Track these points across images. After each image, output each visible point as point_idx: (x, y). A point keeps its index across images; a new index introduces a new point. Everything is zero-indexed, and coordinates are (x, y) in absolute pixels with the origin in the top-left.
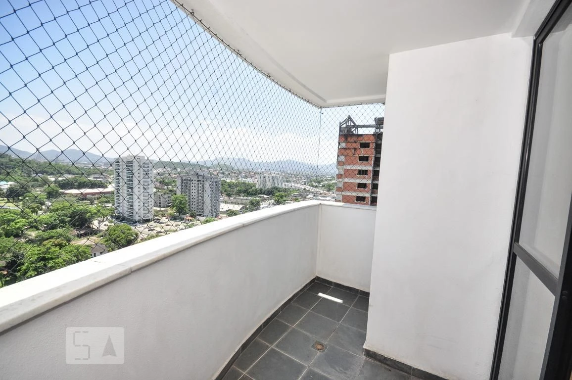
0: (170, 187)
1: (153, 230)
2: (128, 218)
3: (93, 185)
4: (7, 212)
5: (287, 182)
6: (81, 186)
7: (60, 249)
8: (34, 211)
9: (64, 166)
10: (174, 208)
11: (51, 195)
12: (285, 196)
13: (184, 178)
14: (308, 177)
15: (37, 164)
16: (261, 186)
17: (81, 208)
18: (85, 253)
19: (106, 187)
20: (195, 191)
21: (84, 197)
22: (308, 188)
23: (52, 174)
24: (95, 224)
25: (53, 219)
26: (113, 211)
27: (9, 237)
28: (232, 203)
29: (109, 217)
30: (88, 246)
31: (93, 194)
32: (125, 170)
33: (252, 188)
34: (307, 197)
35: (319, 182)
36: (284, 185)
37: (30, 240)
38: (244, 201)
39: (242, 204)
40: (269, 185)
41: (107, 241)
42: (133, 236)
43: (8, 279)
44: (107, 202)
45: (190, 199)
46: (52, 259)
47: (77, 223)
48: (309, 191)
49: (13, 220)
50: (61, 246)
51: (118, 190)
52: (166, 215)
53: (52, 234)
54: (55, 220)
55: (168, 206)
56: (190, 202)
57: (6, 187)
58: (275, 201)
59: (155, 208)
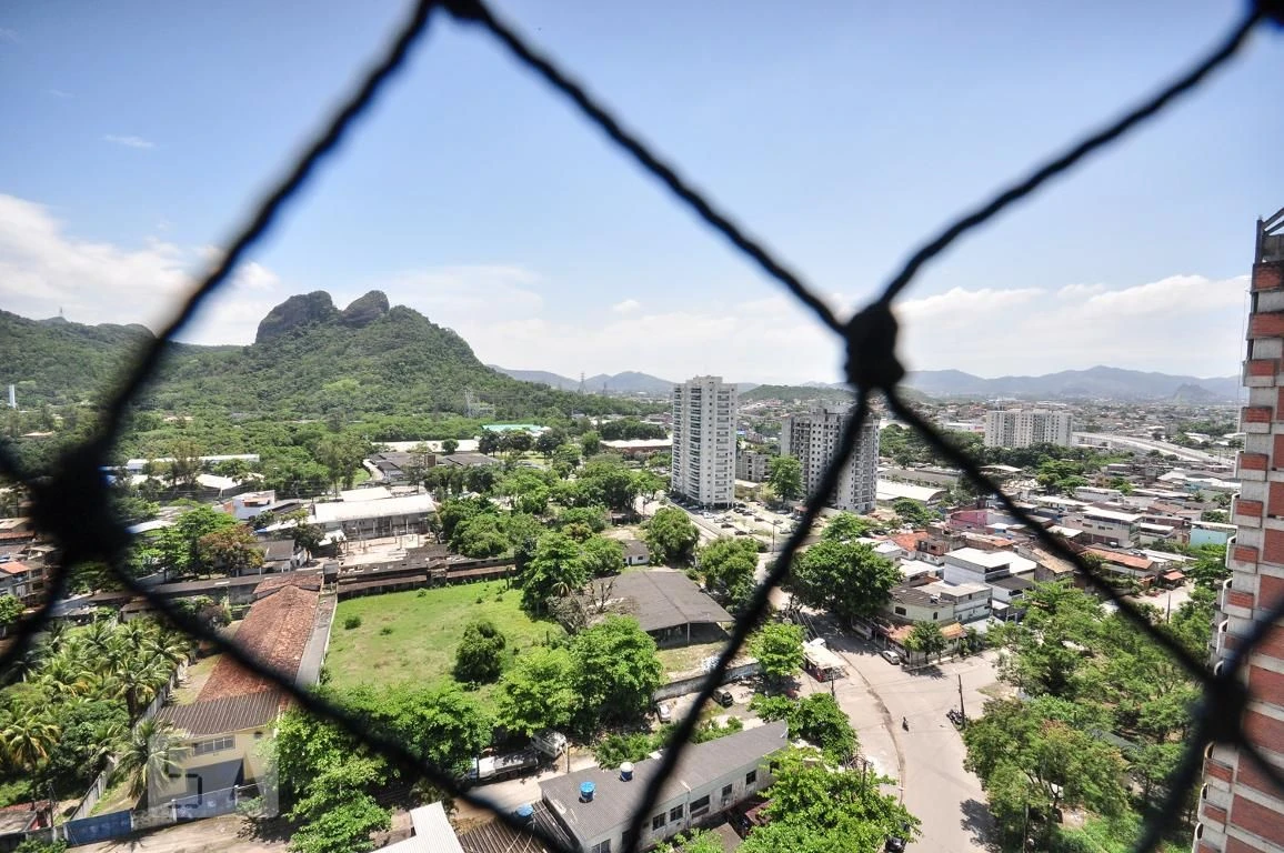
0: (775, 439)
1: (731, 526)
2: (690, 499)
3: (646, 434)
4: (528, 473)
5: (1090, 429)
6: (630, 435)
7: (581, 543)
8: (564, 475)
9: (613, 400)
10: (775, 484)
11: (590, 449)
12: (1079, 472)
13: (797, 420)
14: (1169, 415)
15: (579, 398)
16: (1001, 441)
17: (621, 473)
18: (615, 555)
19: (664, 437)
20: (820, 450)
21: (630, 455)
22: (1166, 448)
23: (597, 414)
24: (639, 504)
25: (582, 489)
26: (668, 481)
27: (528, 512)
28: (910, 481)
29: (661, 493)
30: (621, 543)
31: (645, 449)
32: (689, 406)
33: (970, 444)
34: (1162, 478)
35: (1218, 433)
36: (1075, 441)
37: (553, 520)
38: (942, 480)
39: (937, 486)
40: (1024, 439)
41: (650, 537)
42: (690, 535)
43: (516, 578)
44: (662, 465)
45: (807, 466)
46: (568, 557)
47: (615, 499)
48: (1173, 458)
49: (533, 487)
50: (584, 536)
51: (677, 442)
52: (757, 498)
53: (580, 514)
54: (584, 492)
55: (764, 480)
56: (807, 473)
57: (539, 434)
58: (1042, 482)
59: (738, 482)
